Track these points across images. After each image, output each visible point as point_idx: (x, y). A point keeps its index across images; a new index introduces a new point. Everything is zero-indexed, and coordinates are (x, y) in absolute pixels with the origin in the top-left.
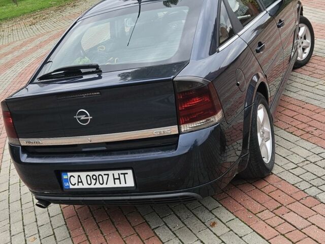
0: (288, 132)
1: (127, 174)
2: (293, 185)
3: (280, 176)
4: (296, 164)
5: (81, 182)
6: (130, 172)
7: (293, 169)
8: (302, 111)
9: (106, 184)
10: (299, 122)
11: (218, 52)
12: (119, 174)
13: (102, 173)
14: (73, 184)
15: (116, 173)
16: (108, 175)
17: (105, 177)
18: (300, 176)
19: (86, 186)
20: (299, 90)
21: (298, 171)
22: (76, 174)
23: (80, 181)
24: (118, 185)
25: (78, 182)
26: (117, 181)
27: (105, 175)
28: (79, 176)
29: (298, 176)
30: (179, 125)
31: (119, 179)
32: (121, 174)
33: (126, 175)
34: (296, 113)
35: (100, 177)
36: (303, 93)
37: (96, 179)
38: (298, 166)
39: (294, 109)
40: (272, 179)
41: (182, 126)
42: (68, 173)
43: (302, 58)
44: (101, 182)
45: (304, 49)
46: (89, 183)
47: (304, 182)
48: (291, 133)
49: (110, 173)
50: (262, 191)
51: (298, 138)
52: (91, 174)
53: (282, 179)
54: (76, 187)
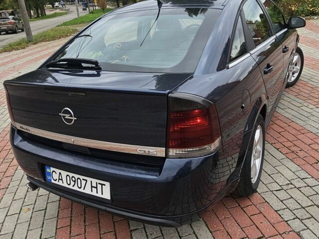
0: (274, 147)
1: (105, 185)
2: (276, 211)
3: (264, 196)
4: (280, 186)
5: (62, 180)
6: (108, 184)
7: (277, 191)
8: (288, 128)
9: (84, 189)
10: (286, 140)
11: (228, 68)
12: (97, 183)
13: (82, 177)
14: (55, 179)
15: (95, 181)
16: (86, 181)
17: (84, 182)
18: (283, 201)
19: (65, 185)
20: (286, 107)
21: (282, 195)
22: (58, 171)
23: (60, 178)
24: (94, 193)
25: (59, 179)
26: (94, 190)
27: (83, 179)
28: (60, 173)
29: (282, 201)
30: (167, 147)
31: (96, 188)
32: (99, 184)
33: (103, 186)
34: (282, 130)
35: (79, 180)
36: (289, 111)
37: (75, 181)
38: (282, 189)
39: (281, 125)
40: (255, 198)
41: (171, 150)
42: (51, 168)
43: (290, 80)
44: (80, 186)
45: (293, 73)
46: (69, 183)
47: (288, 209)
48: (278, 149)
49: (89, 179)
50: (244, 212)
51: (284, 157)
52: (71, 175)
53: (266, 201)
54: (56, 182)
